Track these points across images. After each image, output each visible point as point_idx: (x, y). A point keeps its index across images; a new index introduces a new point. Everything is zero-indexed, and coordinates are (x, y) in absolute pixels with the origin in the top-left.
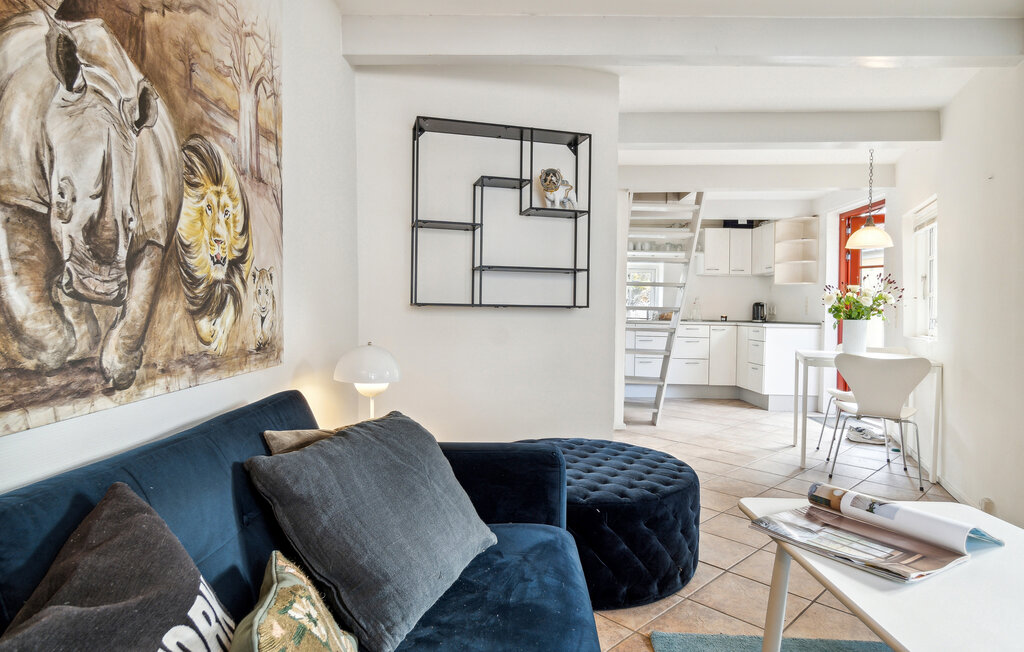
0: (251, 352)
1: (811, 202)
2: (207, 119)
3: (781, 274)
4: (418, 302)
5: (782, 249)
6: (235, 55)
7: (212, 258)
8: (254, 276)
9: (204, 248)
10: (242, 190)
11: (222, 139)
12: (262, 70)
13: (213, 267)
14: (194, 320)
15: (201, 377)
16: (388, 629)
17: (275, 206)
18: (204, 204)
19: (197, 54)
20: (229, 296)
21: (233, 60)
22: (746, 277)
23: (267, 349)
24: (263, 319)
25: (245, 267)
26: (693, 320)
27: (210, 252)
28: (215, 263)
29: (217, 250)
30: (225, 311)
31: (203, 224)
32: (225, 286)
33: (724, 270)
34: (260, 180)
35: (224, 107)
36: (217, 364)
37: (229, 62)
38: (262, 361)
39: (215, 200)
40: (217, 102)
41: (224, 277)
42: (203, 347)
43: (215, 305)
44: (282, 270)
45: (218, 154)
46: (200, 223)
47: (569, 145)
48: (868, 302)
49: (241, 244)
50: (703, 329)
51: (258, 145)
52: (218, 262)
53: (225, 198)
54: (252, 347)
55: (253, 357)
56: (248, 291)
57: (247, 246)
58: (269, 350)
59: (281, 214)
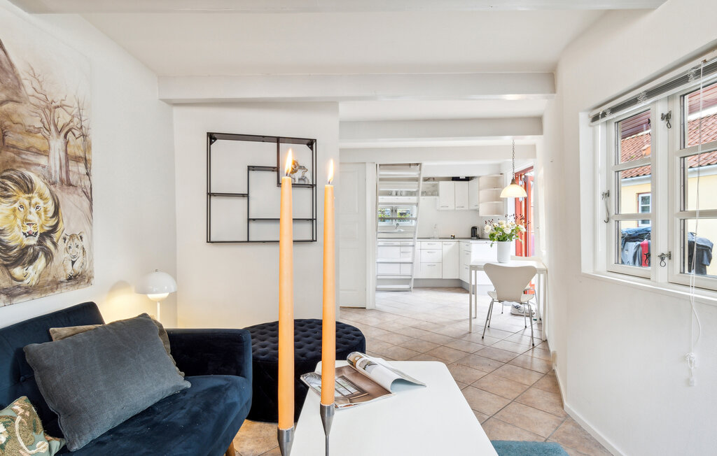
0: (62, 282)
1: (499, 165)
2: (18, 159)
3: (484, 210)
4: (211, 240)
5: (483, 194)
6: (45, 120)
7: (24, 234)
8: (65, 239)
9: (16, 229)
10: (51, 193)
11: (33, 168)
12: (71, 124)
13: (25, 239)
14: (8, 269)
15: (15, 300)
16: (79, 437)
17: (84, 197)
18: (17, 205)
19: (10, 127)
20: (40, 253)
21: (43, 123)
22: (466, 211)
23: (76, 279)
24: (73, 263)
25: (55, 236)
26: (434, 238)
27: (22, 231)
28: (26, 237)
29: (29, 229)
30: (37, 261)
31: (15, 216)
32: (37, 248)
33: (451, 207)
34: (70, 185)
35: (34, 150)
36: (29, 291)
37: (39, 125)
38: (72, 285)
39: (27, 202)
40: (28, 149)
41: (36, 243)
42: (15, 283)
43: (27, 259)
44: (92, 234)
45: (29, 176)
46: (12, 217)
47: (308, 145)
48: (508, 232)
49: (52, 222)
50: (438, 244)
51: (67, 166)
52: (30, 235)
53: (36, 199)
54: (63, 279)
55: (64, 284)
56: (59, 248)
57: (57, 223)
58: (79, 278)
59: (91, 200)
